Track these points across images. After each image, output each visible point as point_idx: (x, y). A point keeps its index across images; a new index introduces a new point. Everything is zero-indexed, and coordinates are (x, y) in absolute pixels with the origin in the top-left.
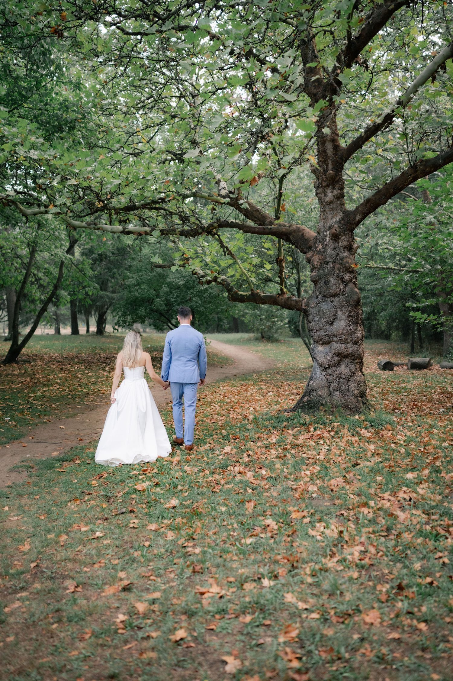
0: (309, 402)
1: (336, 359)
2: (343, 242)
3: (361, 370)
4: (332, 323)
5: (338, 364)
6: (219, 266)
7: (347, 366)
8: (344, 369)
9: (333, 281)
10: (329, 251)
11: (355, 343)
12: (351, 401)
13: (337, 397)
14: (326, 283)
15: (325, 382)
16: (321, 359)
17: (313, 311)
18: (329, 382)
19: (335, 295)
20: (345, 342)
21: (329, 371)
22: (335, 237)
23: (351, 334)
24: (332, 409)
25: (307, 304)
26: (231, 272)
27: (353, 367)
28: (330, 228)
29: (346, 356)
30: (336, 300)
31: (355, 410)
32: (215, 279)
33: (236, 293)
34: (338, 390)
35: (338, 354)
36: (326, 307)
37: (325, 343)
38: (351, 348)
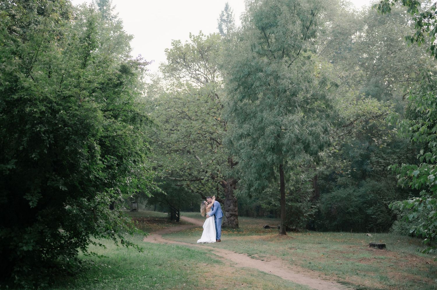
0: (223, 226)
1: (230, 215)
2: (233, 186)
3: (237, 219)
4: (229, 207)
5: (231, 217)
6: (199, 187)
7: (233, 217)
8: (232, 218)
9: (230, 196)
10: (229, 189)
11: (235, 212)
12: (234, 226)
13: (230, 225)
14: (228, 197)
15: (227, 221)
16: (227, 215)
17: (225, 203)
18: (228, 221)
19: (230, 200)
20: (233, 211)
21: (229, 219)
22: (231, 185)
23: (234, 209)
24: (229, 228)
25: (224, 202)
26: (202, 189)
27: (235, 218)
28: (230, 183)
29: (233, 215)
30: (231, 201)
31: (234, 228)
32: (197, 192)
33: (204, 197)
34: (231, 223)
35: (231, 214)
36: (228, 202)
37: (228, 212)
38: (234, 213)
